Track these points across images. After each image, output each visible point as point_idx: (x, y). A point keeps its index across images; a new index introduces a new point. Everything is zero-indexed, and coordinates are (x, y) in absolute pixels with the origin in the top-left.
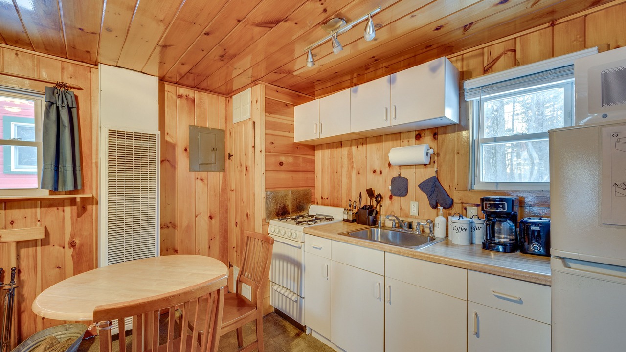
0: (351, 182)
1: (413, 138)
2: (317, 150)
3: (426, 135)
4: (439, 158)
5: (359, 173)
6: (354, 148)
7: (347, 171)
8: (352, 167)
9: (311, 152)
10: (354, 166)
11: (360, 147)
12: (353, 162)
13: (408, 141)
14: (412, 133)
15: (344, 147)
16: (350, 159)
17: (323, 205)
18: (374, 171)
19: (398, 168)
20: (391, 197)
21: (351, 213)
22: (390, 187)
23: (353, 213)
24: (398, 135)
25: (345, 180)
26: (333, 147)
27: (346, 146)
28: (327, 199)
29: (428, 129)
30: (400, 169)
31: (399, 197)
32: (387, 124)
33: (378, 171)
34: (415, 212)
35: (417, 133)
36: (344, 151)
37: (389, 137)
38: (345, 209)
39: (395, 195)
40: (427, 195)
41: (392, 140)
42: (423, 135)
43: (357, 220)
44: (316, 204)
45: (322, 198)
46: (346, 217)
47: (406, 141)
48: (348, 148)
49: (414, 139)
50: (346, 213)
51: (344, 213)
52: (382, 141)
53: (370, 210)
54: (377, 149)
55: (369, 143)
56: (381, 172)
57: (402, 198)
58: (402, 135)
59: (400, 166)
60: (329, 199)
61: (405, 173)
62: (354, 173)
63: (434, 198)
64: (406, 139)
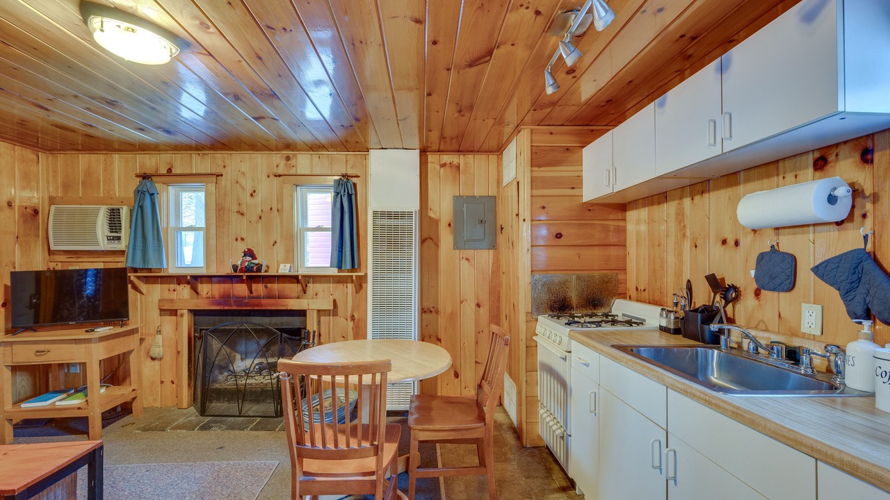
0: (681, 262)
1: (807, 167)
2: (629, 210)
3: (840, 157)
4: (878, 205)
5: (696, 246)
6: (687, 202)
7: (675, 243)
8: (684, 235)
9: (620, 216)
10: (688, 234)
11: (697, 198)
12: (684, 226)
13: (796, 176)
14: (804, 157)
15: (670, 201)
16: (680, 222)
17: (639, 300)
18: (724, 242)
19: (772, 233)
20: (757, 293)
21: (672, 316)
22: (753, 273)
23: (676, 318)
24: (772, 167)
25: (671, 259)
26: (652, 204)
27: (674, 200)
28: (644, 290)
29: (845, 142)
30: (778, 235)
31: (776, 294)
32: (716, 151)
33: (731, 242)
34: (813, 327)
35: (817, 155)
36: (669, 209)
37: (753, 172)
38: (663, 309)
39: (764, 289)
40: (839, 290)
41: (760, 178)
42: (831, 158)
43: (682, 330)
44: (628, 298)
45: (637, 289)
46: (664, 323)
47: (790, 177)
48: (677, 202)
49: (811, 170)
50: (664, 315)
51: (661, 315)
52: (737, 184)
53: (709, 314)
54: (730, 198)
55: (714, 190)
56: (737, 244)
57: (782, 295)
58: (781, 164)
59: (777, 229)
60: (647, 291)
61: (787, 244)
62: (687, 245)
63: (858, 298)
64: (792, 171)
